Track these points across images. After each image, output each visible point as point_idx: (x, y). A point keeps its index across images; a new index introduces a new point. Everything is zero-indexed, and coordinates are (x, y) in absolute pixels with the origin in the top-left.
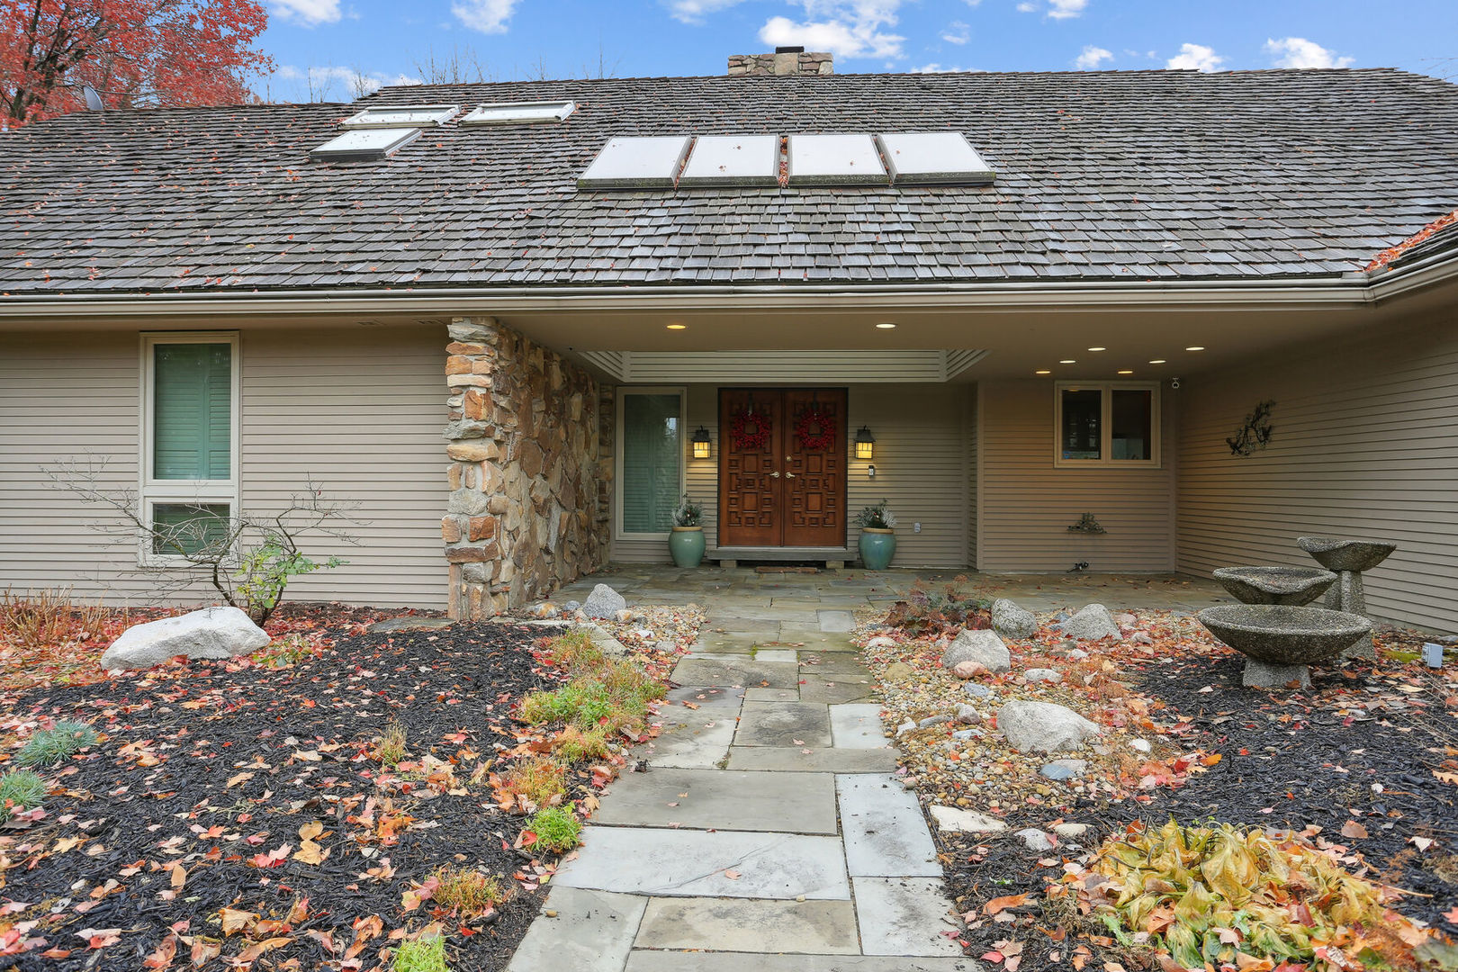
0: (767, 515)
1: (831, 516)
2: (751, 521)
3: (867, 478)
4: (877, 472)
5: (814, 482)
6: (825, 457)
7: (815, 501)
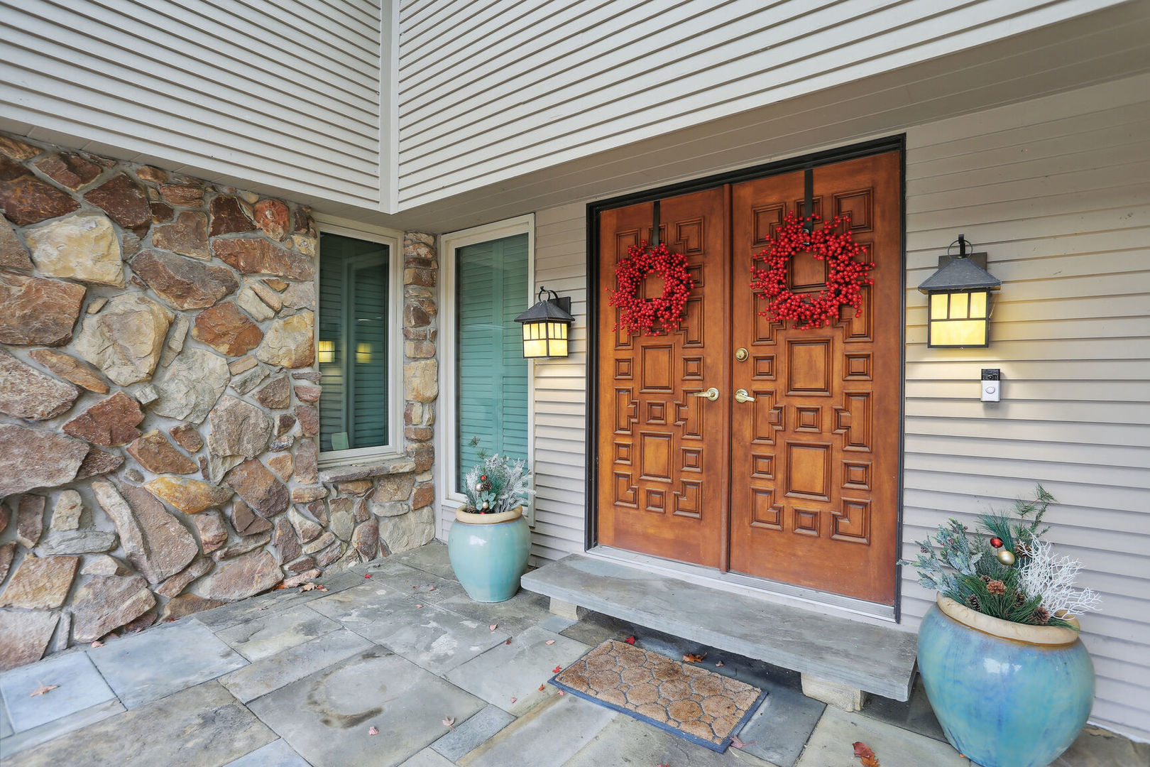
0: (691, 490)
1: (856, 514)
2: (656, 498)
3: (977, 410)
4: (1015, 391)
5: (808, 417)
6: (839, 349)
7: (809, 467)
